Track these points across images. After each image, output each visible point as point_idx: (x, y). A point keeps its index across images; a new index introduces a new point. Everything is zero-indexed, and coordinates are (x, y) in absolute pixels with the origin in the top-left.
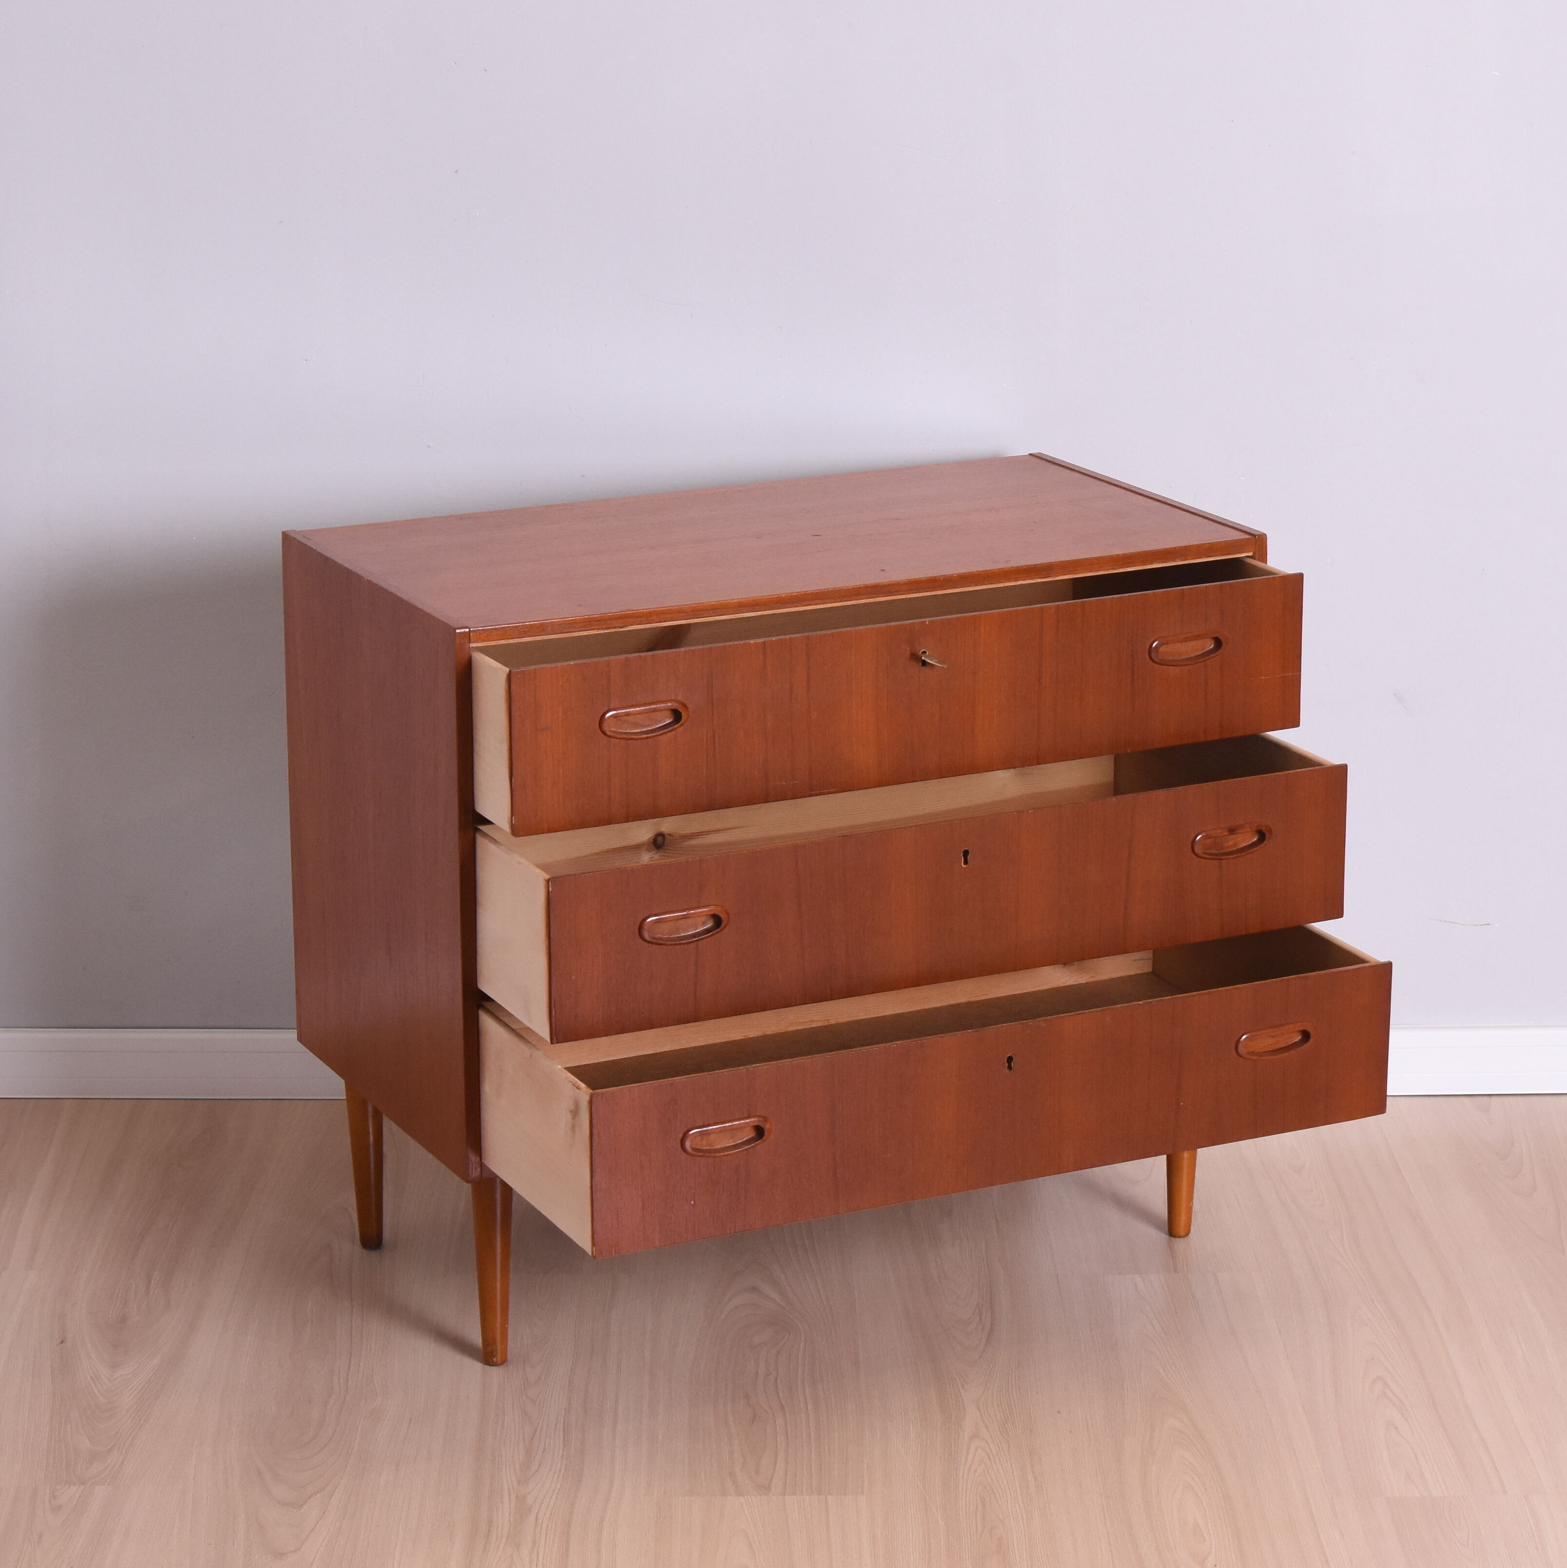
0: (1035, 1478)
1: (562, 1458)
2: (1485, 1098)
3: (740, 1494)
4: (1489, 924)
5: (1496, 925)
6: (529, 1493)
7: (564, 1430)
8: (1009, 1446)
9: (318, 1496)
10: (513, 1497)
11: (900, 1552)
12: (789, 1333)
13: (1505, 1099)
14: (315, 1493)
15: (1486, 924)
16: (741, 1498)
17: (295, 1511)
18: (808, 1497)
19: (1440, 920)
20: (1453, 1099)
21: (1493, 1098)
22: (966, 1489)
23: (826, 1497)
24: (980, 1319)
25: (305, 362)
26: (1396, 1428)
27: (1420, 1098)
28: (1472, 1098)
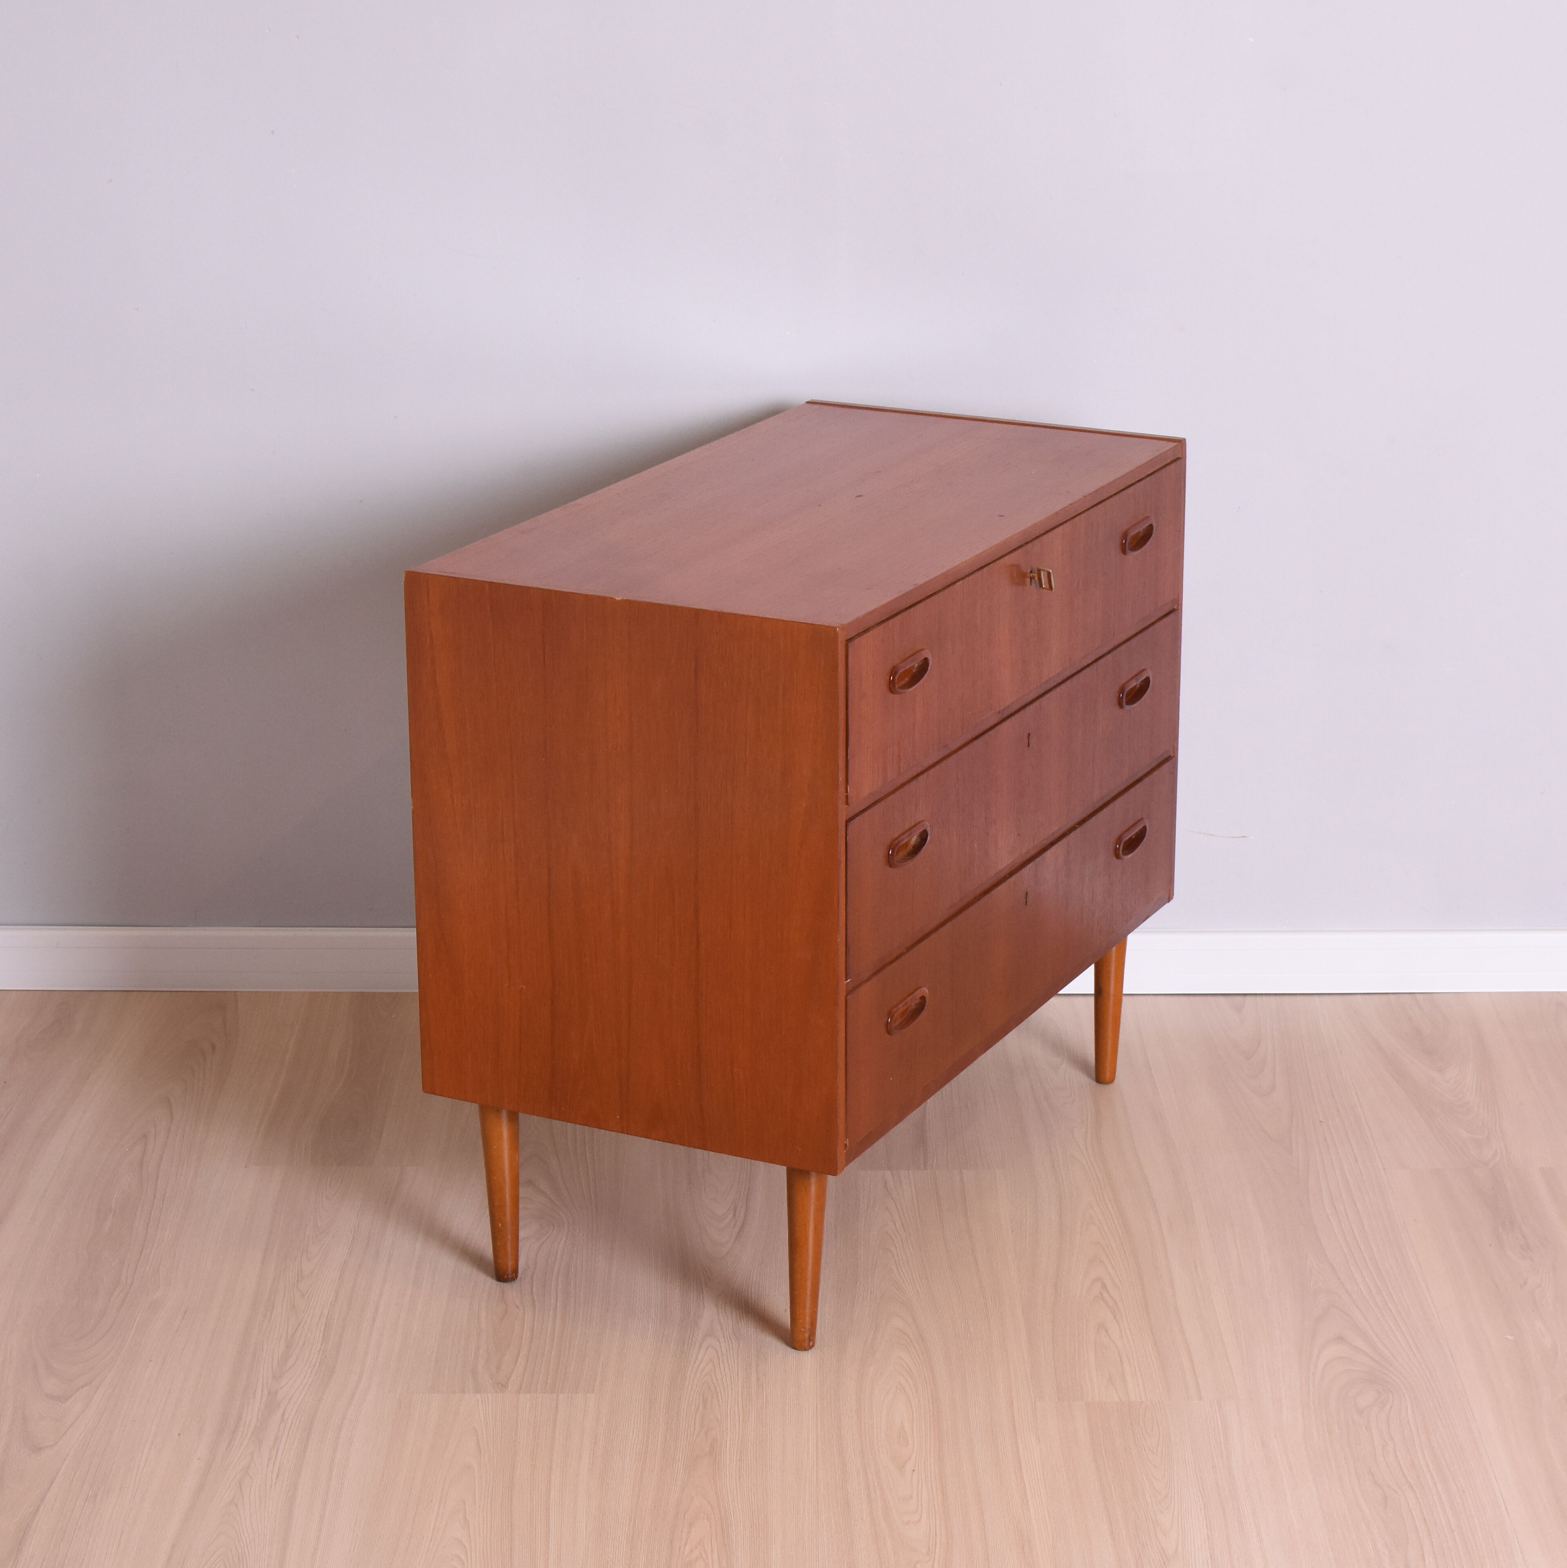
0: (758, 1379)
1: (319, 1352)
2: (1240, 998)
3: (477, 1391)
4: (1245, 837)
5: (1252, 837)
6: (281, 1388)
7: (326, 1325)
8: (739, 1345)
9: (84, 1389)
10: (266, 1392)
11: (618, 1453)
12: (554, 1226)
13: (1259, 998)
14: (82, 1387)
15: (1243, 837)
16: (479, 1395)
17: (60, 1404)
18: (541, 1395)
19: (1200, 833)
20: (1210, 998)
21: (1248, 998)
22: (691, 1389)
23: (558, 1396)
24: (735, 1214)
25: (136, 311)
26: (1106, 1330)
27: (1166, 997)
28: (1229, 998)
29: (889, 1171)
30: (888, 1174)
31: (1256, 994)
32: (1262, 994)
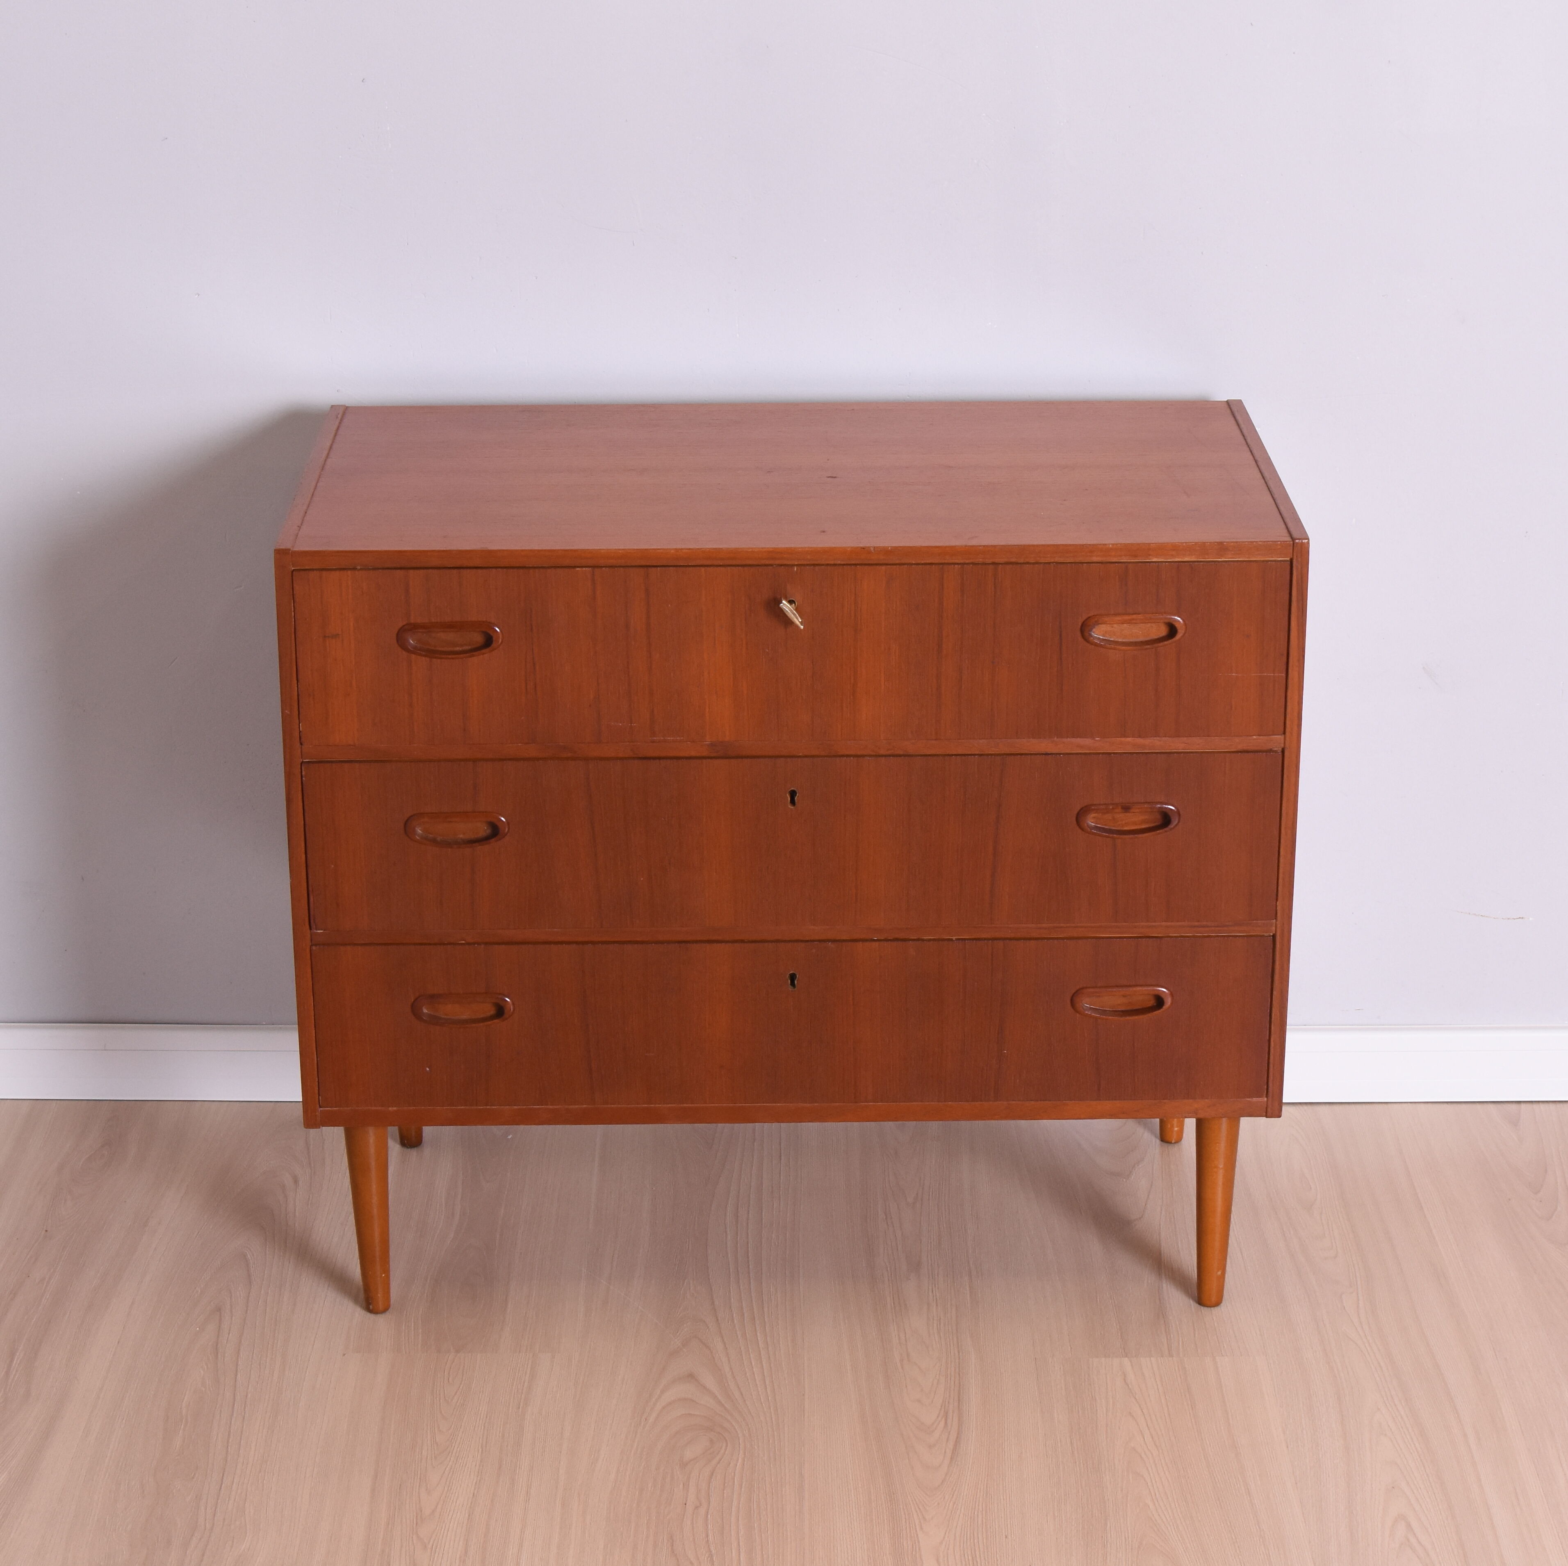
13: (1535, 1106)
21: (1523, 1106)
24: (946, 1423)
27: (1426, 1105)
28: (1499, 1106)
29: (1127, 1358)
30: (1126, 1361)
31: (1532, 1102)
32: (1539, 1102)
